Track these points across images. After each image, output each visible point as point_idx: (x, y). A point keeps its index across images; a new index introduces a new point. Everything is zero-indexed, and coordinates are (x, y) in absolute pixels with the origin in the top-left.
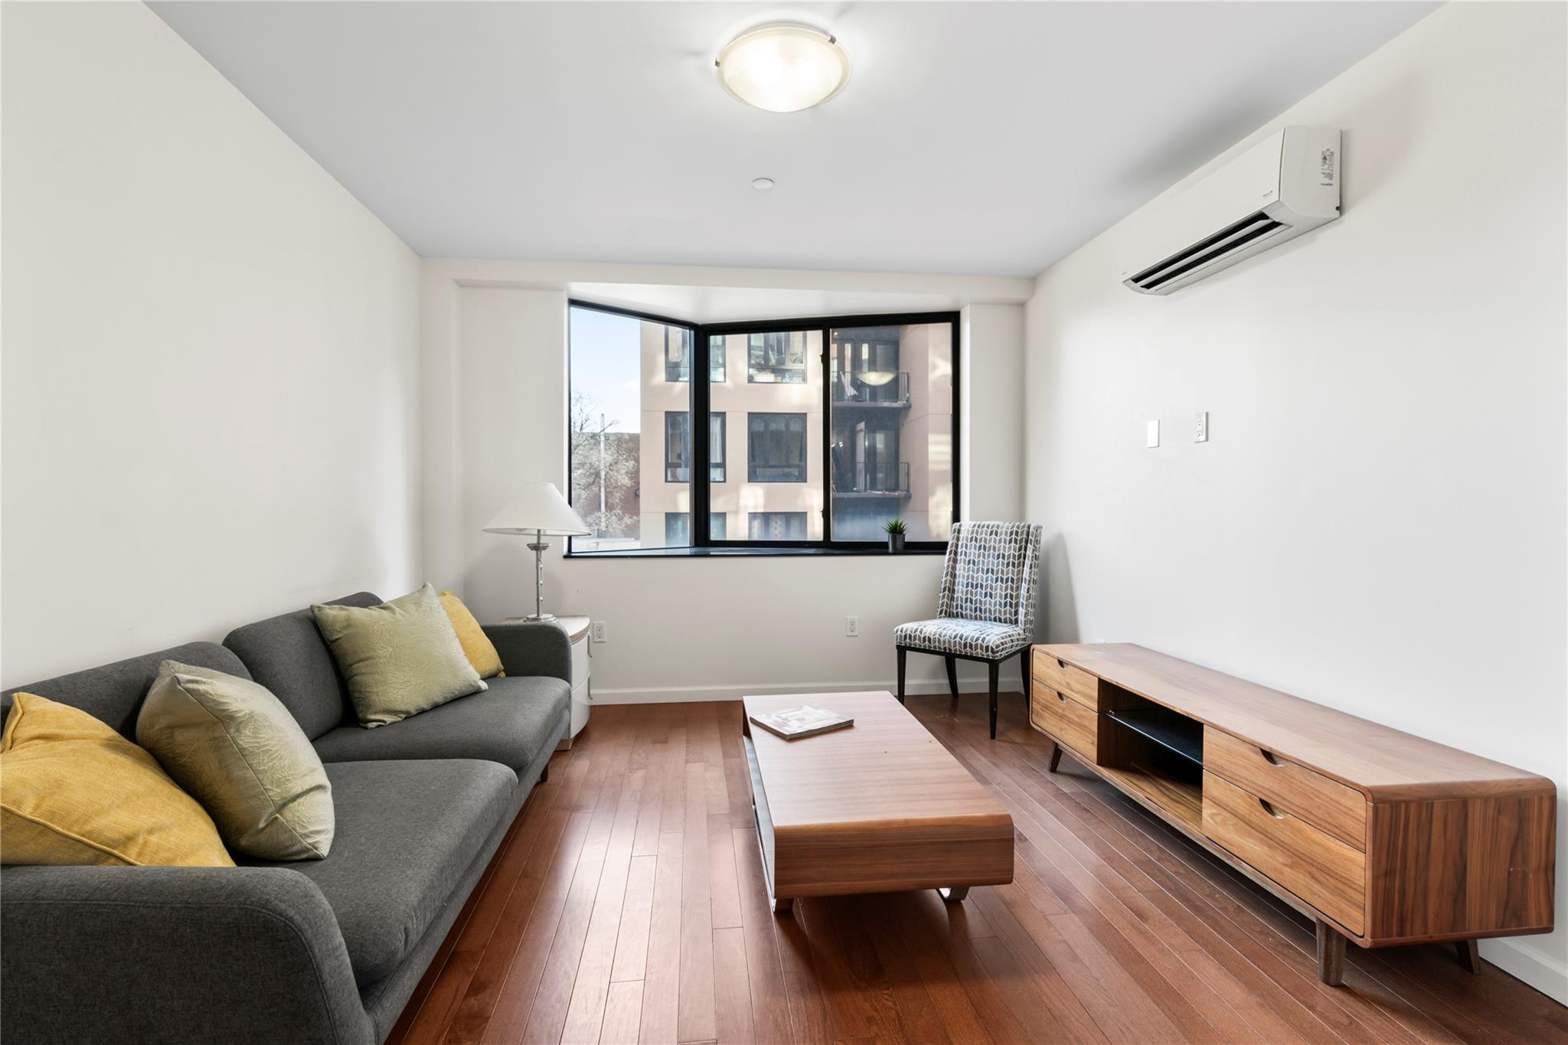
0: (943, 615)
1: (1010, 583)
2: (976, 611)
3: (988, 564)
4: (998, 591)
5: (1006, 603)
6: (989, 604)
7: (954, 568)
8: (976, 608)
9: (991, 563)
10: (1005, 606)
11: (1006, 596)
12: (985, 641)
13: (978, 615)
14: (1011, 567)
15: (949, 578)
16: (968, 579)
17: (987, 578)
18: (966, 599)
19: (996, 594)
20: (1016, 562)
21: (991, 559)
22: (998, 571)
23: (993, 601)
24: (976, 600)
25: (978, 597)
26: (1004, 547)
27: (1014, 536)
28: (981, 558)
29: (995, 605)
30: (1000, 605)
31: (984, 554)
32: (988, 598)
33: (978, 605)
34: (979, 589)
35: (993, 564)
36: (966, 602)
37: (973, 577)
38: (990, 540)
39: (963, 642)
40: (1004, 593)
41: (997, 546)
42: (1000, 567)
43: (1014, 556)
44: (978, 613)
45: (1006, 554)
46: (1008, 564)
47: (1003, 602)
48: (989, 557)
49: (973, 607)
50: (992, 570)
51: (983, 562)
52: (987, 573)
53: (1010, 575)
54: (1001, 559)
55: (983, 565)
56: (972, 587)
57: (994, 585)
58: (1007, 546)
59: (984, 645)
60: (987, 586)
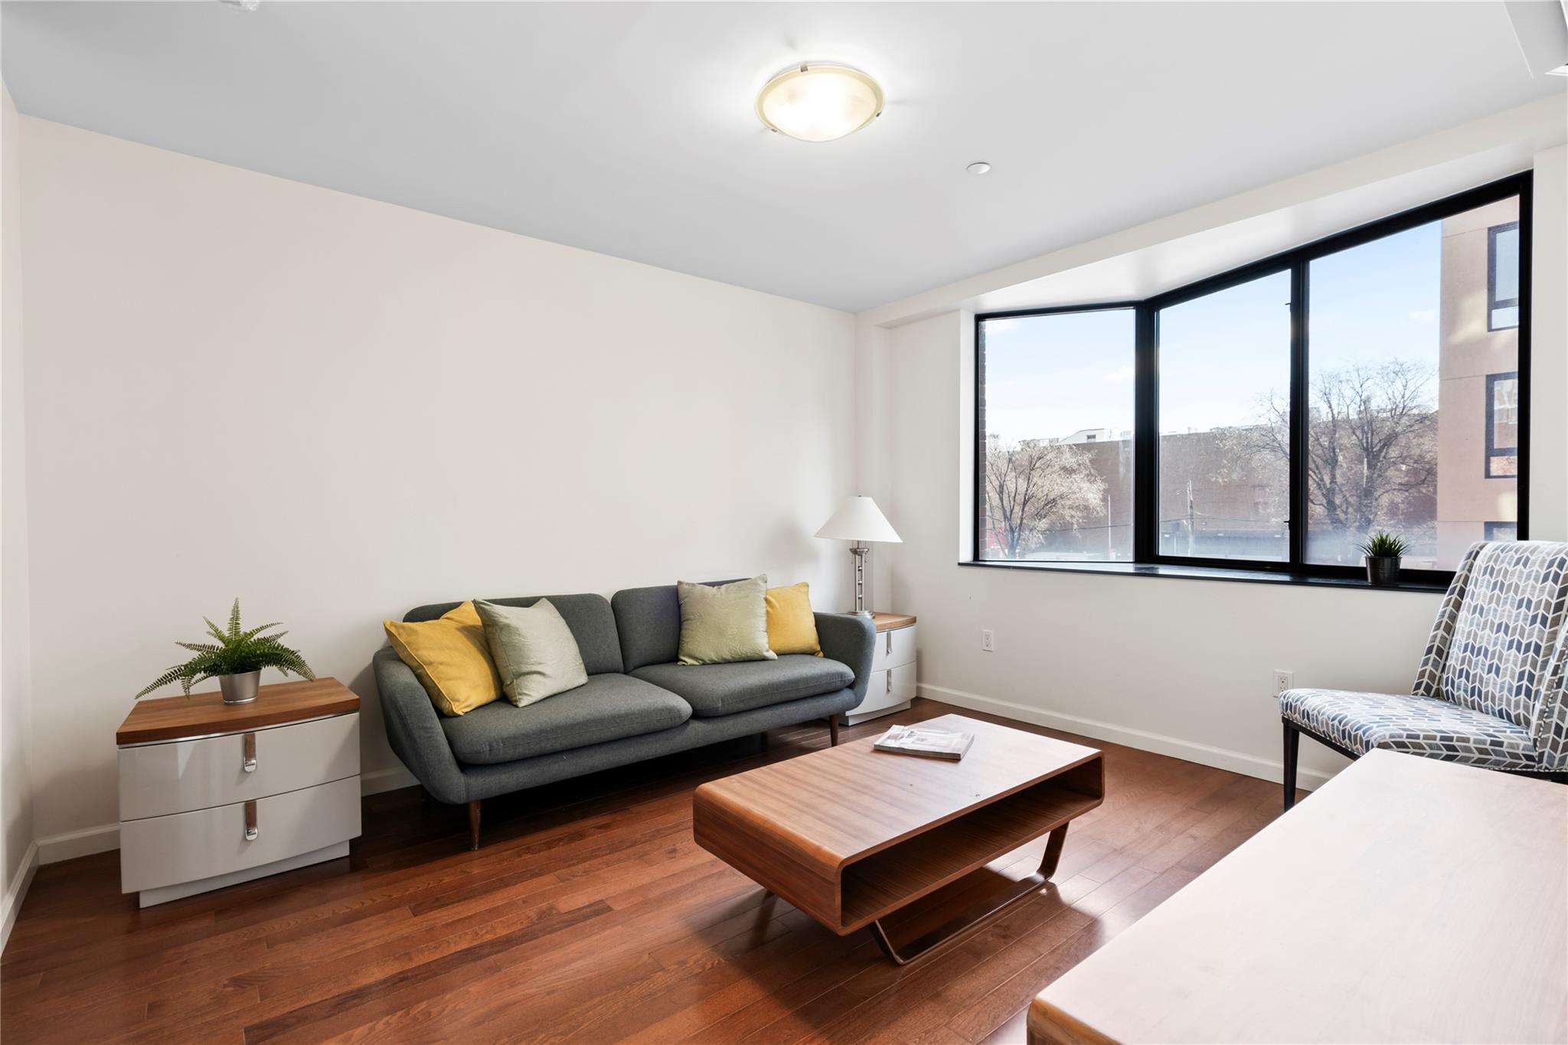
0: (1421, 691)
1: (1531, 653)
2: (1472, 695)
3: (1502, 616)
4: (1510, 665)
5: (1519, 688)
6: (1493, 685)
7: (1453, 618)
8: (1473, 689)
9: (1506, 613)
10: (1518, 693)
11: (1522, 674)
12: (1367, 734)
13: (1476, 701)
14: (1538, 625)
15: (1441, 632)
16: (1468, 638)
17: (1497, 638)
18: (1461, 671)
19: (1506, 669)
20: (1550, 616)
21: (1508, 607)
22: (1515, 629)
23: (1499, 681)
24: (1475, 675)
25: (1479, 671)
26: (1534, 587)
27: (1554, 568)
28: (1493, 605)
29: (1502, 689)
30: (1510, 690)
31: (1499, 598)
32: (1493, 675)
33: (1477, 684)
34: (1481, 657)
35: (1510, 617)
36: (1460, 676)
37: (1476, 634)
38: (1513, 574)
39: (1341, 728)
40: (1518, 670)
41: (1522, 585)
42: (1520, 623)
43: (1548, 604)
44: (1476, 697)
45: (1534, 600)
46: (1534, 618)
47: (1515, 684)
48: (1505, 603)
49: (1470, 686)
50: (1507, 627)
51: (1496, 610)
52: (1498, 631)
53: (1534, 639)
54: (1523, 609)
55: (1495, 616)
56: (1472, 652)
57: (1505, 653)
58: (1539, 586)
59: (1365, 739)
60: (1494, 653)
